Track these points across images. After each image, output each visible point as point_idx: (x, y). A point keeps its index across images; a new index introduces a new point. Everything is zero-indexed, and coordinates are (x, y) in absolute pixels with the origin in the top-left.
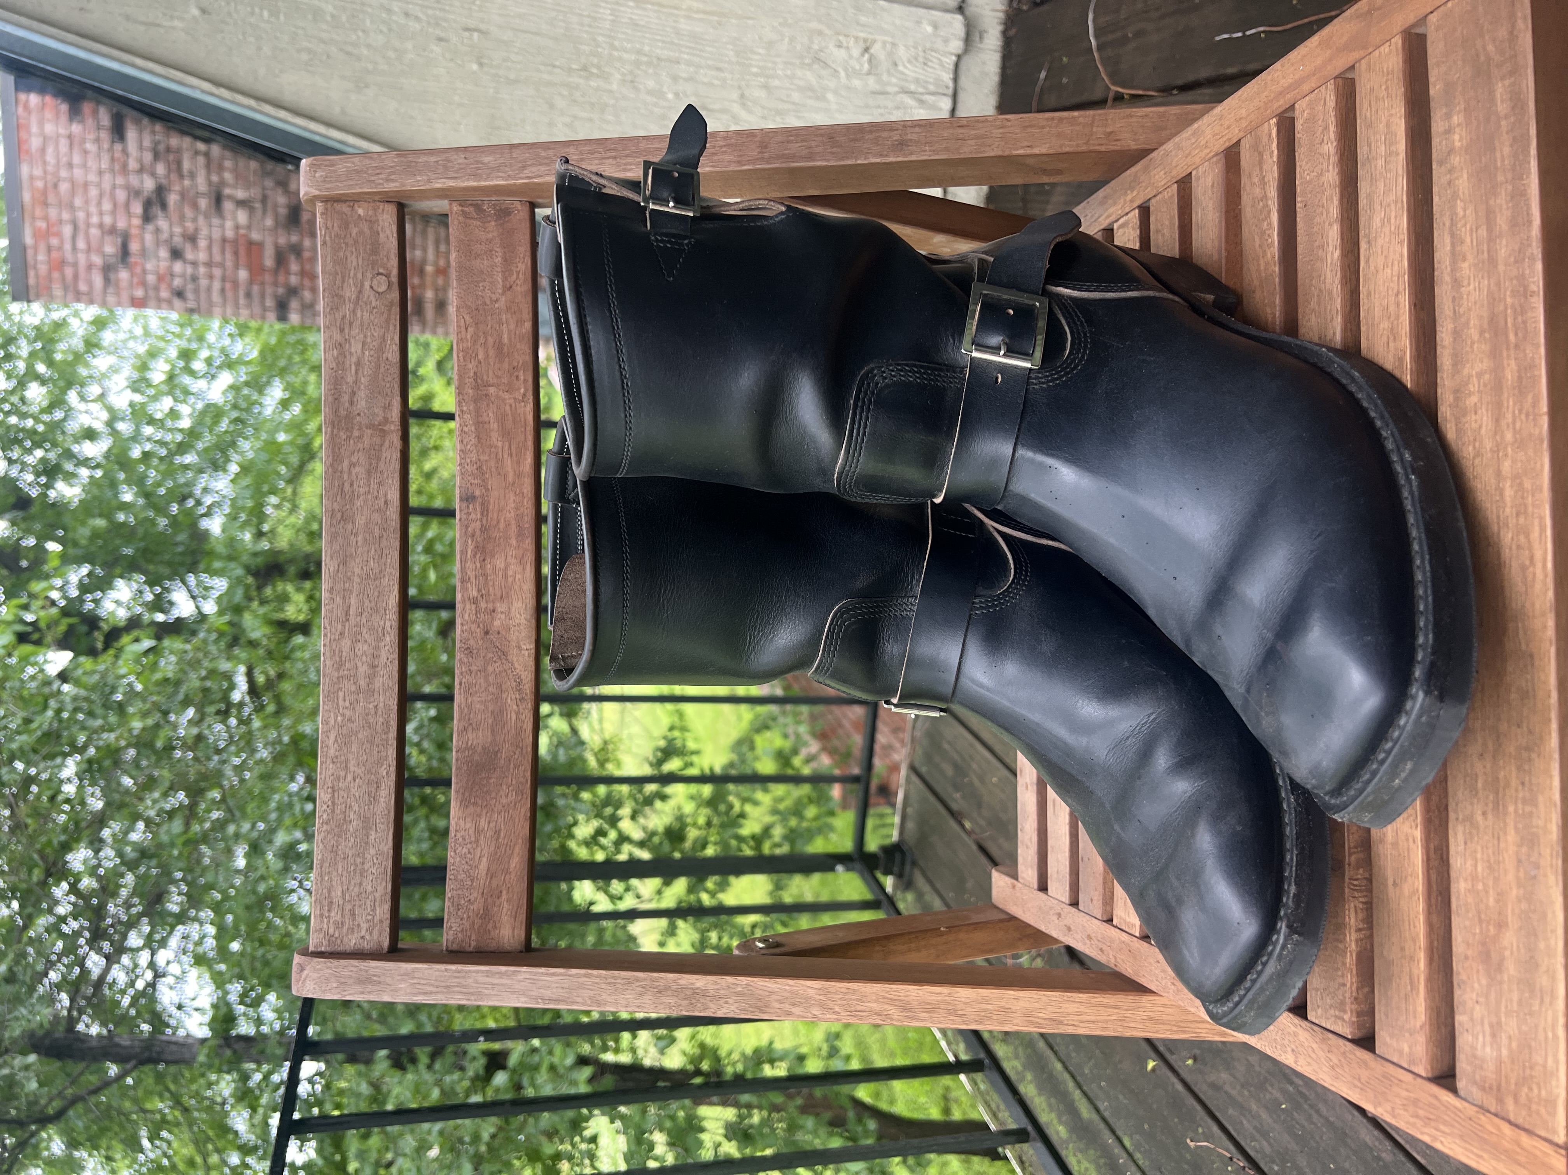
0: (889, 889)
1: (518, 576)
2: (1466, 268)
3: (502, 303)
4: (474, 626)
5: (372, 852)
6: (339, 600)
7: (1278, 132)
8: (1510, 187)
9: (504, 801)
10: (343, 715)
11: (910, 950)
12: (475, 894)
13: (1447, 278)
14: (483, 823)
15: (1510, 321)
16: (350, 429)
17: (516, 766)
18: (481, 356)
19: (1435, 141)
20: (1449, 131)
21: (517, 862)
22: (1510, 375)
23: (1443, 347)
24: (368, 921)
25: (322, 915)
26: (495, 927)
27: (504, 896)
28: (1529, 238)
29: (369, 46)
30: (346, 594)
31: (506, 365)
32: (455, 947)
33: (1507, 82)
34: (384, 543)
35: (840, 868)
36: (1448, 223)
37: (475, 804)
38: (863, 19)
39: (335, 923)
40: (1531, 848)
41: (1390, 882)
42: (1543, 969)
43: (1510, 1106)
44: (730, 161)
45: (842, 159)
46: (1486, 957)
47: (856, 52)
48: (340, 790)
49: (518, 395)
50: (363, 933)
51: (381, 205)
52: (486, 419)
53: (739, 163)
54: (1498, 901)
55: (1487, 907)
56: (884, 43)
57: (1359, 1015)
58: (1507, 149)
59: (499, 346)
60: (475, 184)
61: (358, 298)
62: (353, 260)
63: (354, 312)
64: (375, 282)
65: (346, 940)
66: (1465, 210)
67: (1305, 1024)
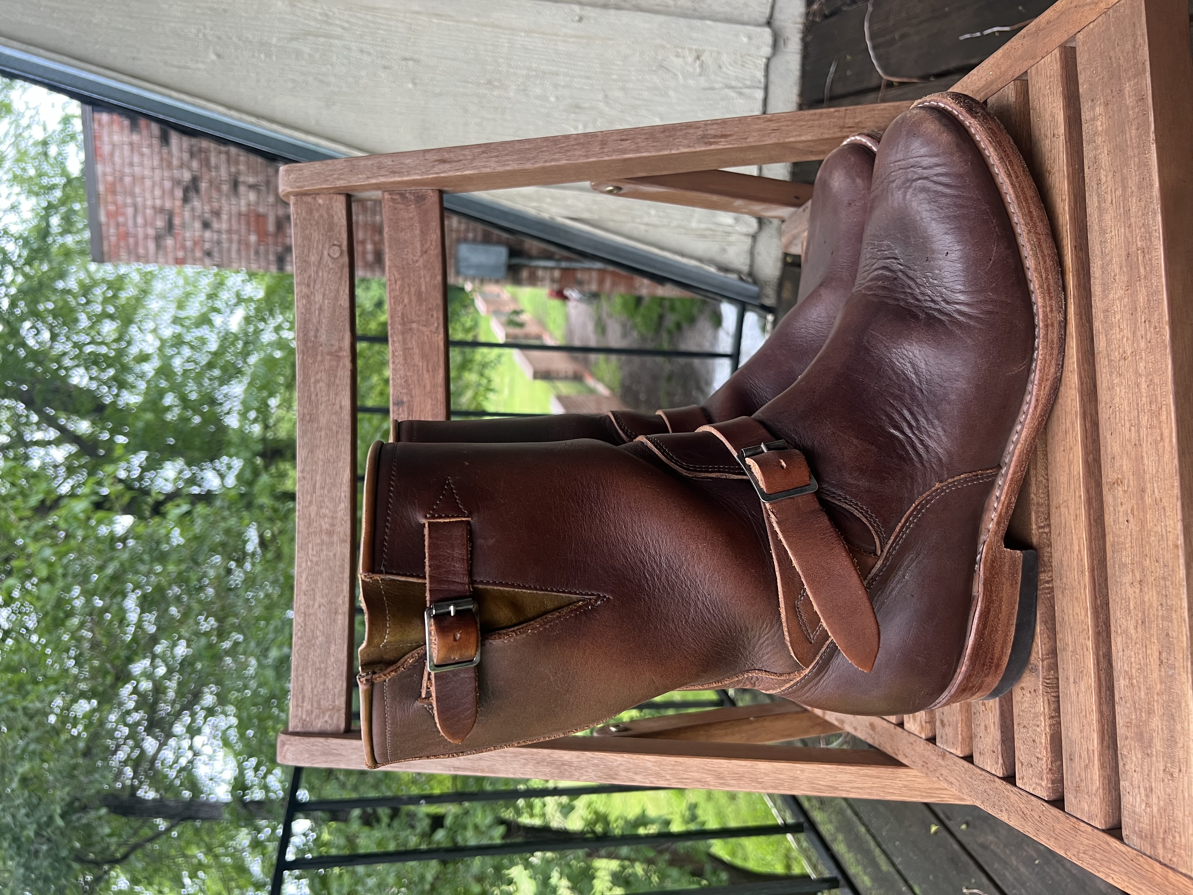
2: (1108, 219)
3: (420, 263)
5: (333, 659)
6: (308, 478)
8: (1136, 160)
10: (311, 561)
11: (726, 734)
13: (1096, 227)
15: (1140, 258)
16: (314, 356)
18: (406, 301)
19: (1085, 127)
20: (1094, 119)
22: (1142, 298)
23: (1095, 278)
24: (330, 709)
25: (297, 706)
28: (1151, 197)
29: (335, 75)
30: (313, 473)
31: (424, 307)
33: (1132, 83)
34: (340, 436)
36: (1095, 187)
38: (694, 35)
39: (307, 711)
40: (1169, 654)
41: (1071, 680)
42: (1181, 745)
43: (1161, 851)
44: (580, 156)
45: (660, 150)
46: (1140, 737)
47: (690, 59)
48: (310, 615)
49: (433, 328)
50: (327, 718)
51: (335, 196)
52: (410, 346)
53: (587, 156)
54: (1147, 694)
55: (1140, 699)
56: (711, 52)
57: (1053, 782)
58: (1134, 132)
59: (419, 294)
60: (399, 179)
61: (319, 262)
62: (316, 236)
63: (317, 273)
64: (331, 251)
65: (314, 723)
66: (1106, 177)
67: (1014, 789)
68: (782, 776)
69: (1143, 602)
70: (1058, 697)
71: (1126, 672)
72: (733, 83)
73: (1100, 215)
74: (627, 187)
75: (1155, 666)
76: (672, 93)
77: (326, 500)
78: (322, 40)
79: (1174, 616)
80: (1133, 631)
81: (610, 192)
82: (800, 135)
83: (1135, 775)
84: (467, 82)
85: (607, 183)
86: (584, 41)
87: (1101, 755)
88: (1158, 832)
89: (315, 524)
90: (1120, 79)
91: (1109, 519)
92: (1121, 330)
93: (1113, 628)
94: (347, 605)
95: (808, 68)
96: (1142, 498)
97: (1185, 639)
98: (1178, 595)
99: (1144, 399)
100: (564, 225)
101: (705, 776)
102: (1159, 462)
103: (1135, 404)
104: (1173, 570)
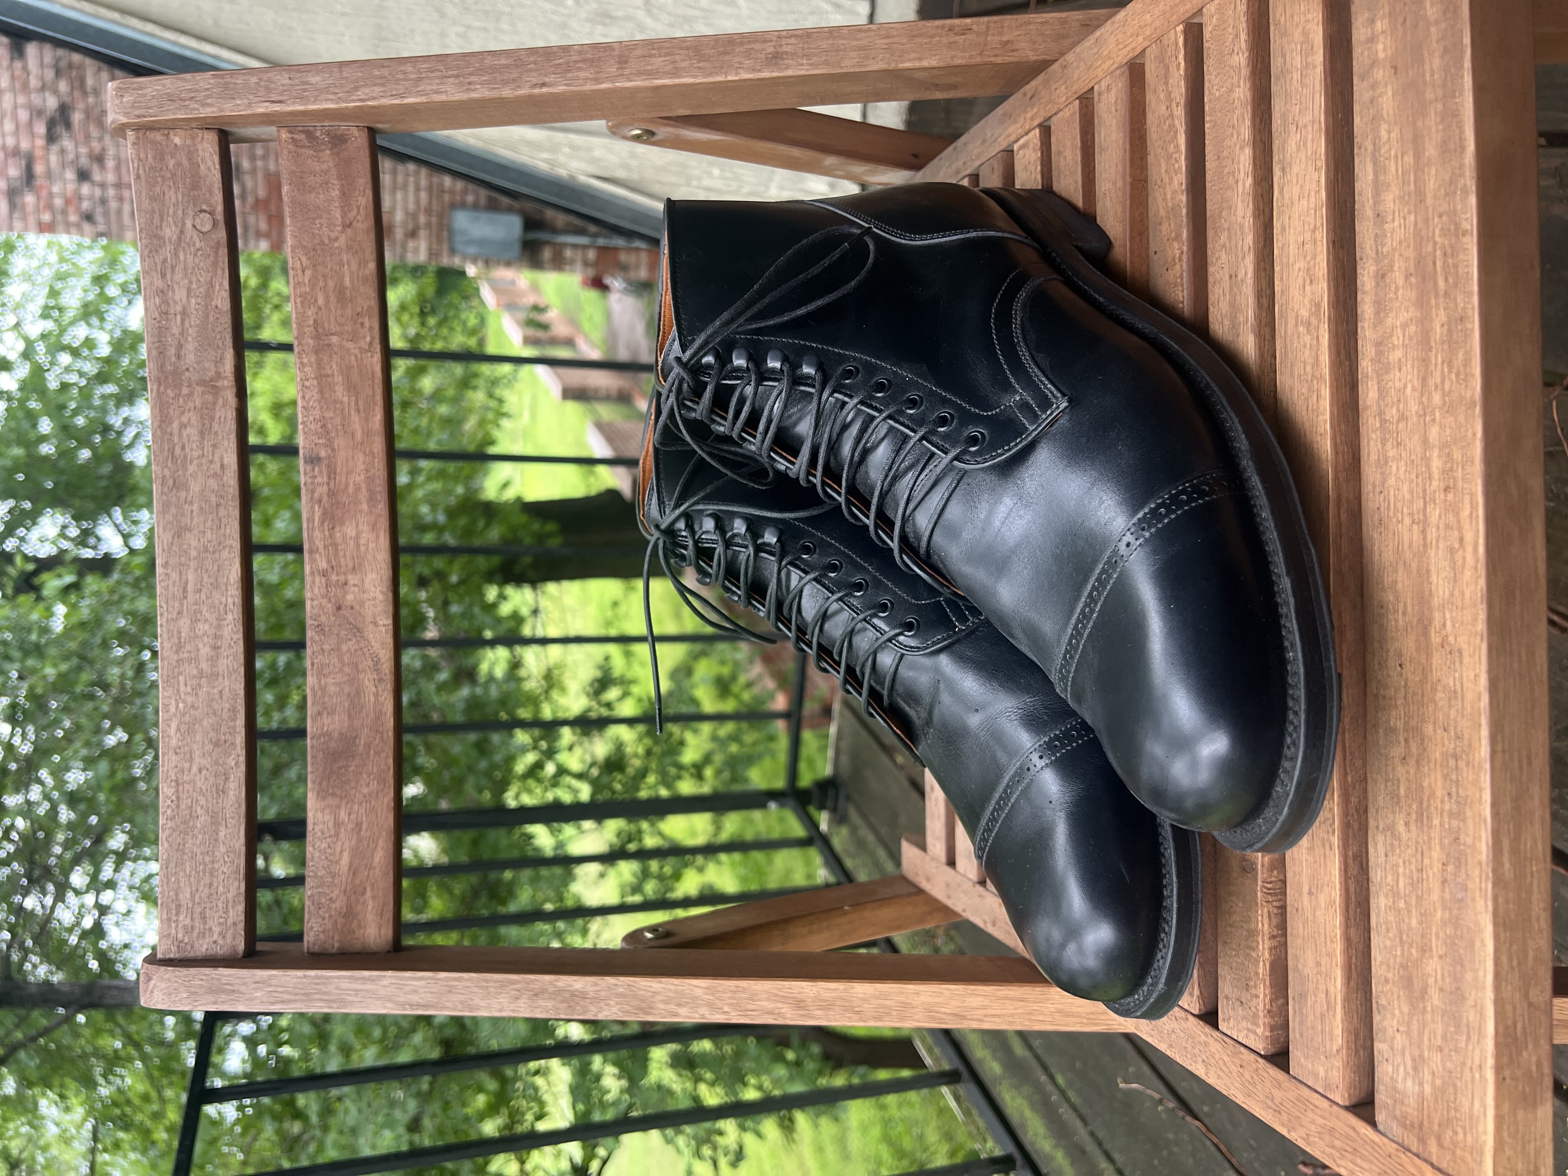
0: (824, 827)
1: (371, 545)
2: (1389, 200)
3: (342, 242)
4: (325, 601)
5: (223, 849)
6: (174, 576)
8: (1440, 106)
9: (365, 790)
10: (184, 702)
11: (811, 932)
12: (337, 892)
13: (1369, 213)
14: (343, 815)
15: (1439, 264)
16: (177, 386)
18: (321, 301)
19: (1357, 52)
20: (1372, 40)
21: (381, 857)
22: (1439, 327)
23: (1364, 293)
24: (221, 924)
25: (169, 921)
26: (359, 926)
27: (369, 893)
28: (1461, 167)
31: (349, 312)
32: (316, 949)
34: (222, 512)
35: (772, 806)
36: (1370, 148)
37: (333, 795)
39: (185, 927)
40: (1458, 867)
41: (1306, 890)
42: (1471, 1002)
43: (1433, 1147)
44: (586, 79)
45: (710, 75)
46: (1408, 982)
48: (185, 783)
49: (364, 344)
50: (215, 937)
51: (200, 133)
52: (329, 372)
53: (597, 81)
54: (1421, 923)
55: (1410, 928)
57: (1272, 1029)
58: (1437, 61)
59: (341, 291)
60: (302, 108)
61: (179, 239)
62: (171, 196)
63: (176, 255)
64: (198, 221)
65: (196, 945)
66: (1389, 133)
67: (1216, 1034)
68: (888, 1003)
69: (1420, 787)
70: (1284, 906)
71: (1390, 887)
73: (1377, 194)
74: (663, 131)
75: (1436, 886)
77: (204, 609)
79: (1469, 813)
80: (1402, 829)
81: (637, 138)
82: (920, 59)
83: (1398, 1036)
85: (631, 124)
87: (1347, 1000)
88: (1431, 1122)
89: (188, 647)
91: (1372, 660)
92: (1403, 375)
93: (1371, 822)
94: (243, 767)
96: (1426, 633)
97: (1484, 848)
98: (1476, 783)
99: (1435, 483)
100: (589, 187)
101: (779, 1005)
102: (1455, 580)
103: (1420, 490)
104: (1470, 745)
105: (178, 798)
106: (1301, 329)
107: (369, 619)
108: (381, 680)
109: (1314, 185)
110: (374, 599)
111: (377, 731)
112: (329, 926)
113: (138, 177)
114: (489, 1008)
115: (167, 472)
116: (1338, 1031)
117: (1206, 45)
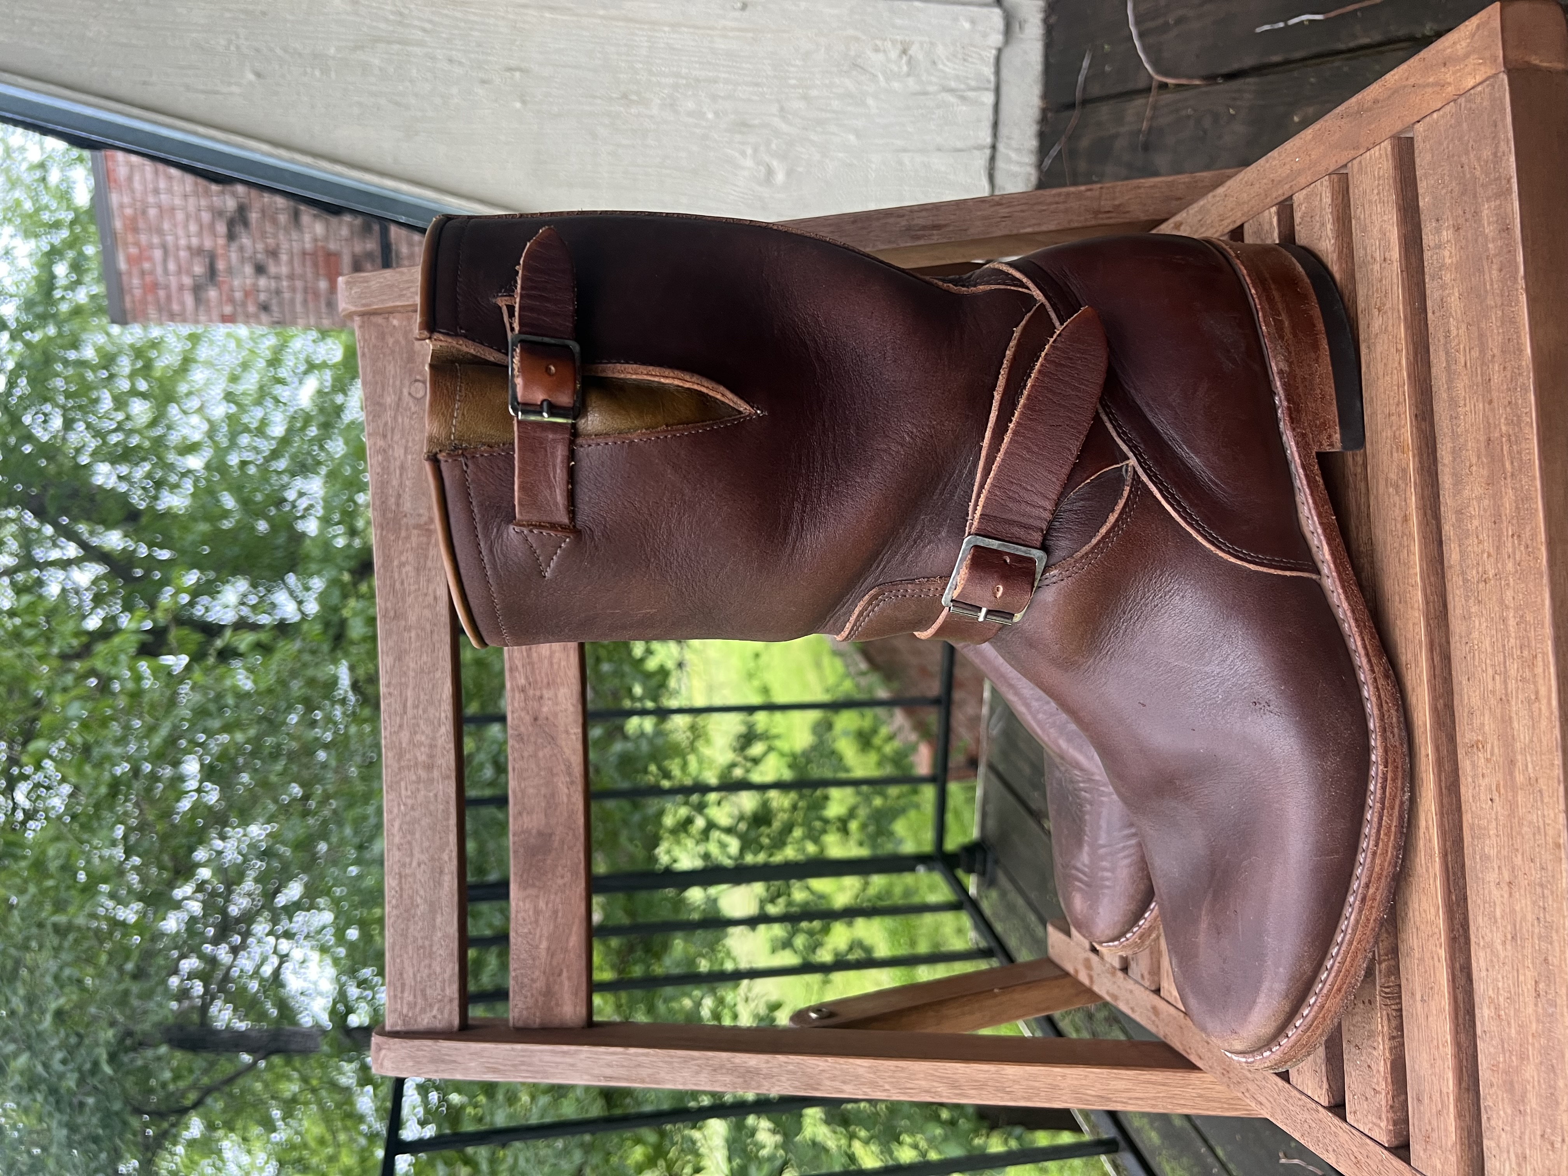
0: (972, 890)
1: (563, 663)
2: (1461, 385)
4: (523, 714)
5: (439, 934)
6: (395, 694)
7: (1279, 221)
8: (1500, 313)
9: (560, 882)
10: (405, 805)
12: (537, 973)
13: (1445, 396)
14: (542, 904)
15: (1506, 448)
16: (397, 531)
17: (570, 848)
19: (1427, 255)
20: (1439, 246)
21: (575, 938)
22: (1508, 504)
23: (1444, 465)
24: (439, 1001)
25: (395, 996)
26: (557, 1005)
27: (565, 974)
29: (416, 95)
30: (403, 686)
32: (520, 1024)
33: (1493, 204)
35: (921, 869)
36: (1442, 341)
37: (533, 885)
38: (898, 22)
39: (409, 1004)
40: (1549, 987)
41: (1418, 995)
46: (1510, 1087)
47: (894, 54)
48: (406, 876)
50: (435, 1012)
54: (1519, 1033)
55: (1510, 1038)
56: (921, 43)
57: (1395, 1124)
58: (1495, 273)
61: (398, 405)
63: (395, 418)
64: (413, 389)
65: (419, 1019)
66: (1458, 329)
67: (1344, 1125)
68: (1037, 1084)
69: (1513, 911)
70: (1401, 1010)
71: (1491, 1000)
72: (953, 84)
73: (1450, 381)
75: (1530, 1000)
76: (870, 101)
77: (421, 722)
78: (396, 47)
79: (1555, 937)
80: (1500, 947)
82: (1039, 224)
83: (1503, 1134)
84: (595, 97)
86: (750, 35)
87: (1458, 1100)
89: (408, 756)
90: (1475, 197)
91: (1466, 792)
92: (1480, 542)
93: (1473, 938)
95: (1052, 60)
96: (1511, 774)
99: (1512, 641)
101: (935, 1084)
102: (1534, 728)
103: (1500, 645)
104: (1553, 876)
105: (401, 889)
106: (1391, 490)
107: (562, 728)
108: (572, 783)
109: (1396, 364)
110: (566, 710)
111: (570, 828)
112: (530, 1002)
113: (363, 355)
114: (674, 1081)
115: (389, 605)
116: (1452, 1129)
117: (1297, 228)
